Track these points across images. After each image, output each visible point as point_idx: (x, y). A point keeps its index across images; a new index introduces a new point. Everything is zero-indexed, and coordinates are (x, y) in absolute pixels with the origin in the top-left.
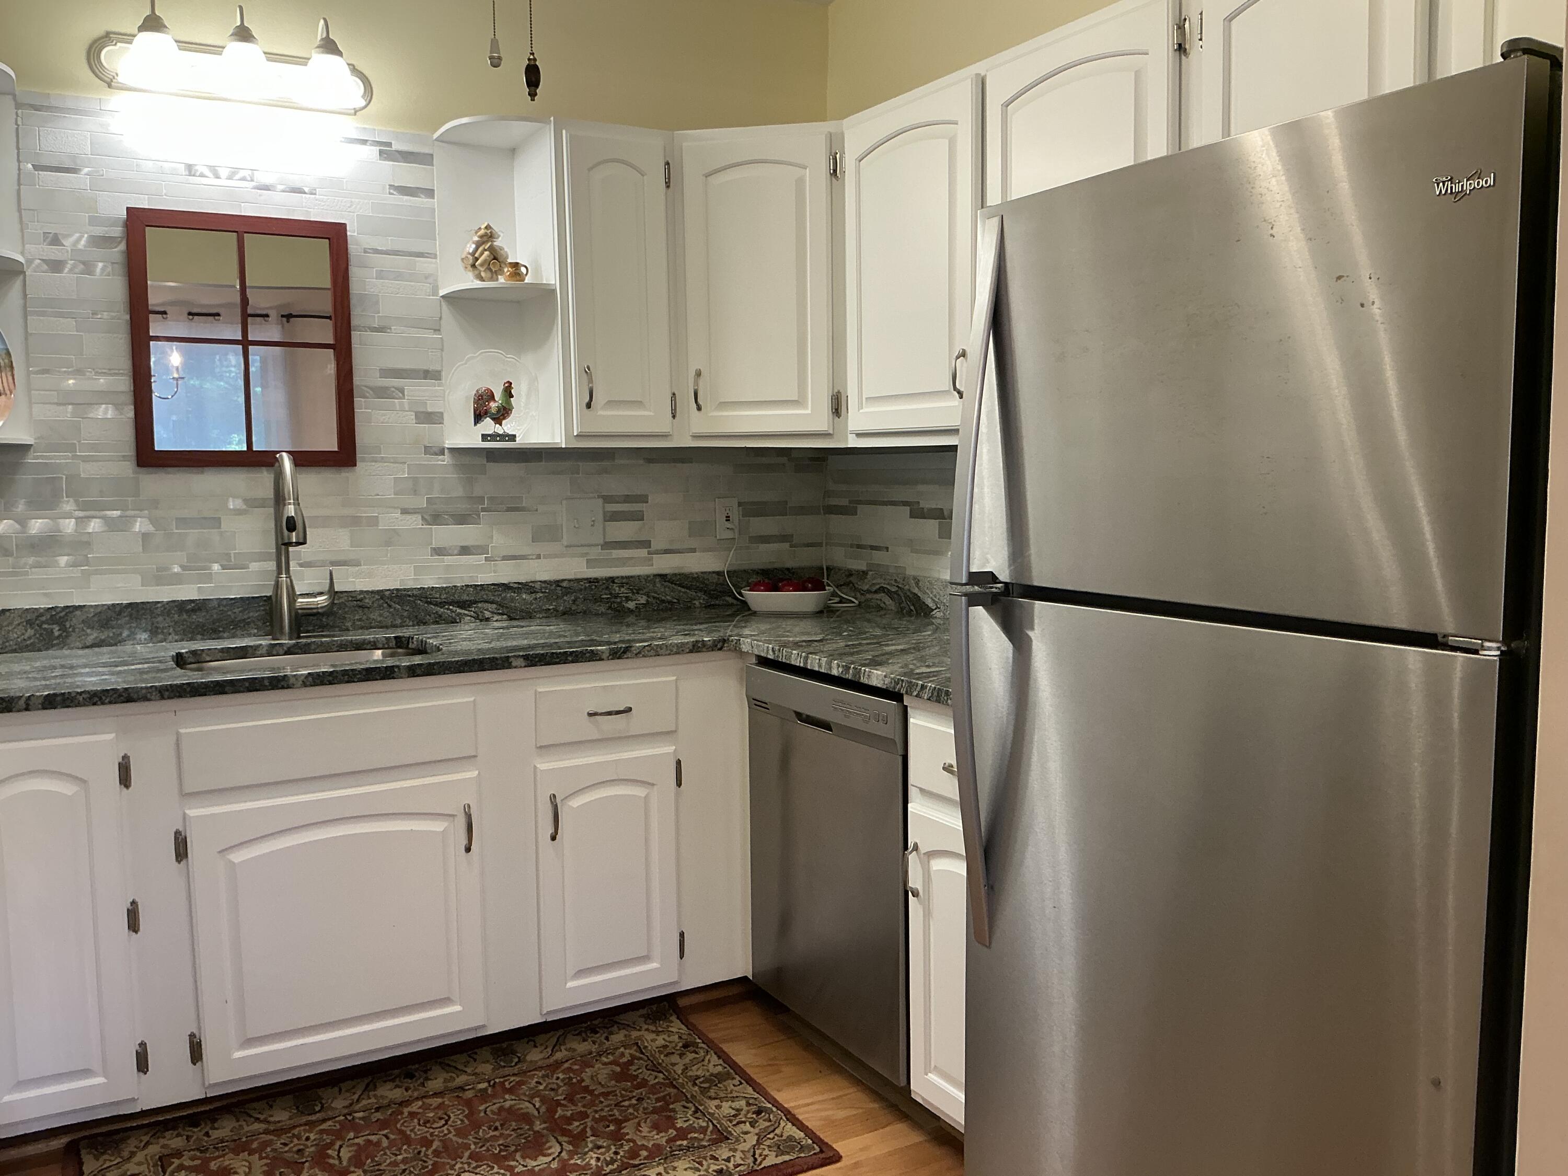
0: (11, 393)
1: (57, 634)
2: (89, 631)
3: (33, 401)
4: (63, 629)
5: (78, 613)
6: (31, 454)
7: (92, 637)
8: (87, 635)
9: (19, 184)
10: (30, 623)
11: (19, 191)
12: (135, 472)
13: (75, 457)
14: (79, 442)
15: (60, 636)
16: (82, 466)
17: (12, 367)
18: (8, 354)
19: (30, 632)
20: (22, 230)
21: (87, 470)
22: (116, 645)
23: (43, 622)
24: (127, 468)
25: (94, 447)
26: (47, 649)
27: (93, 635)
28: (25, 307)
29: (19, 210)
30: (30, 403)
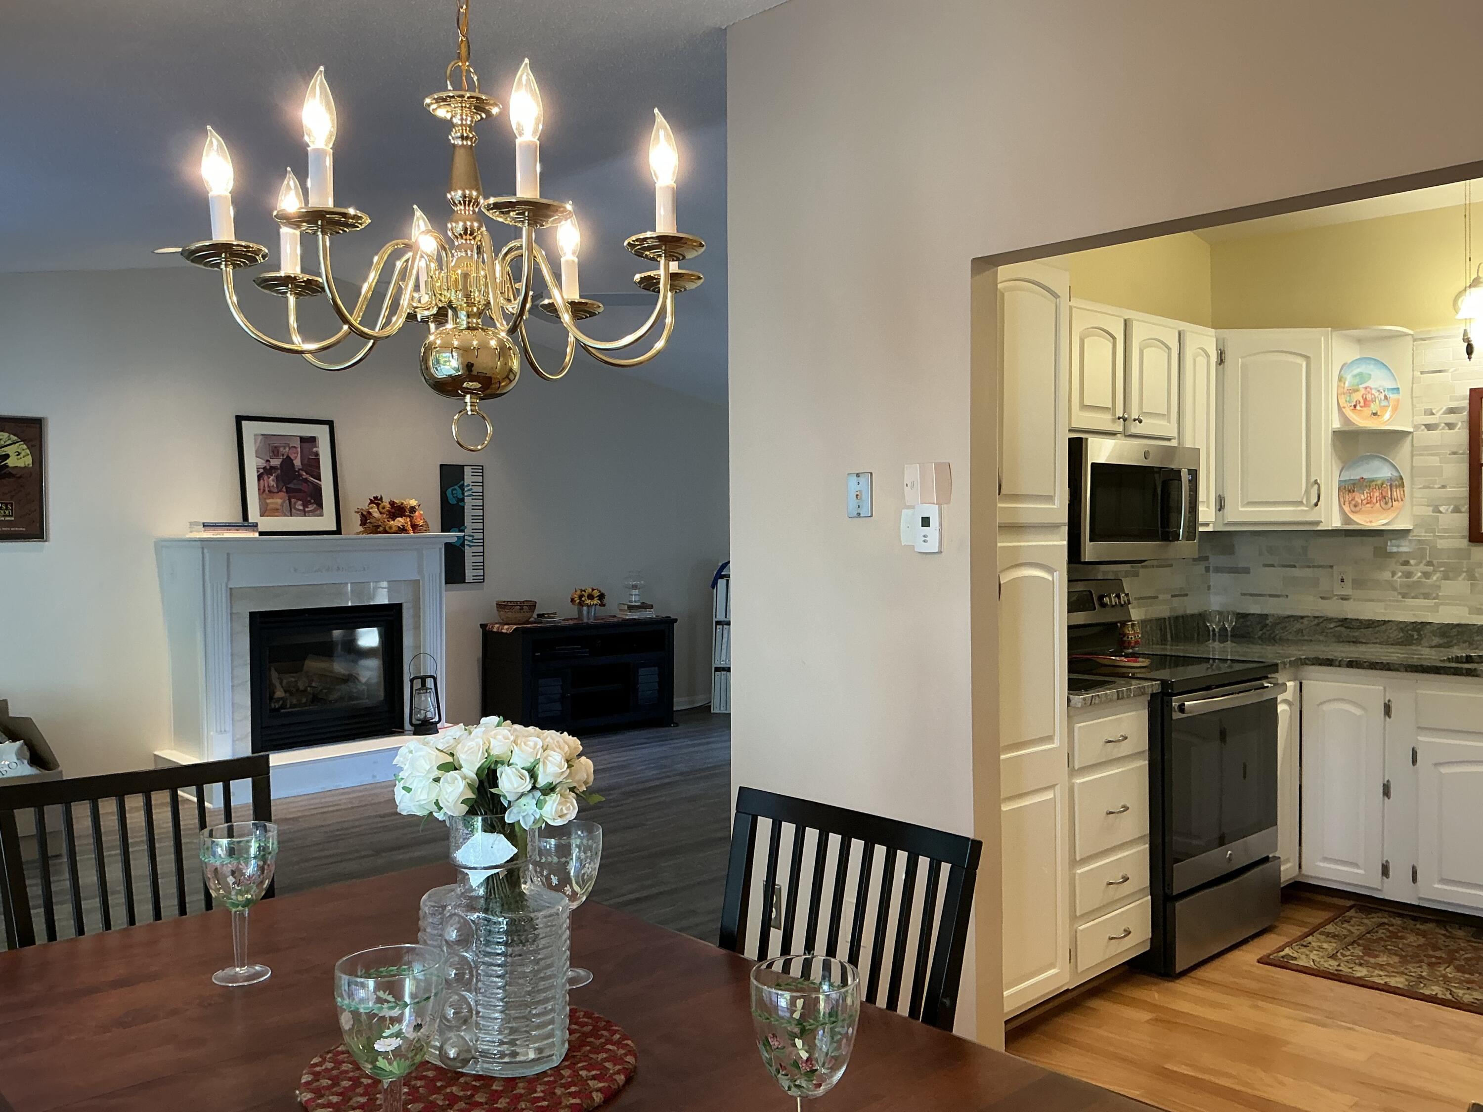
0: (1402, 500)
1: (1416, 637)
2: (1433, 638)
3: (1414, 503)
4: (1419, 635)
5: (1428, 626)
6: (1411, 534)
7: (1435, 641)
8: (1433, 640)
9: (1413, 383)
10: (1402, 630)
11: (1412, 388)
12: (1469, 546)
13: (1434, 536)
14: (1438, 527)
15: (1417, 639)
16: (1438, 541)
17: (1403, 487)
18: (1402, 478)
19: (1402, 634)
20: (1413, 409)
21: (1442, 544)
22: (1448, 647)
23: (1409, 630)
24: (1464, 543)
25: (1445, 530)
26: (1409, 645)
27: (1436, 640)
28: (1412, 451)
29: (1412, 398)
30: (1412, 506)
